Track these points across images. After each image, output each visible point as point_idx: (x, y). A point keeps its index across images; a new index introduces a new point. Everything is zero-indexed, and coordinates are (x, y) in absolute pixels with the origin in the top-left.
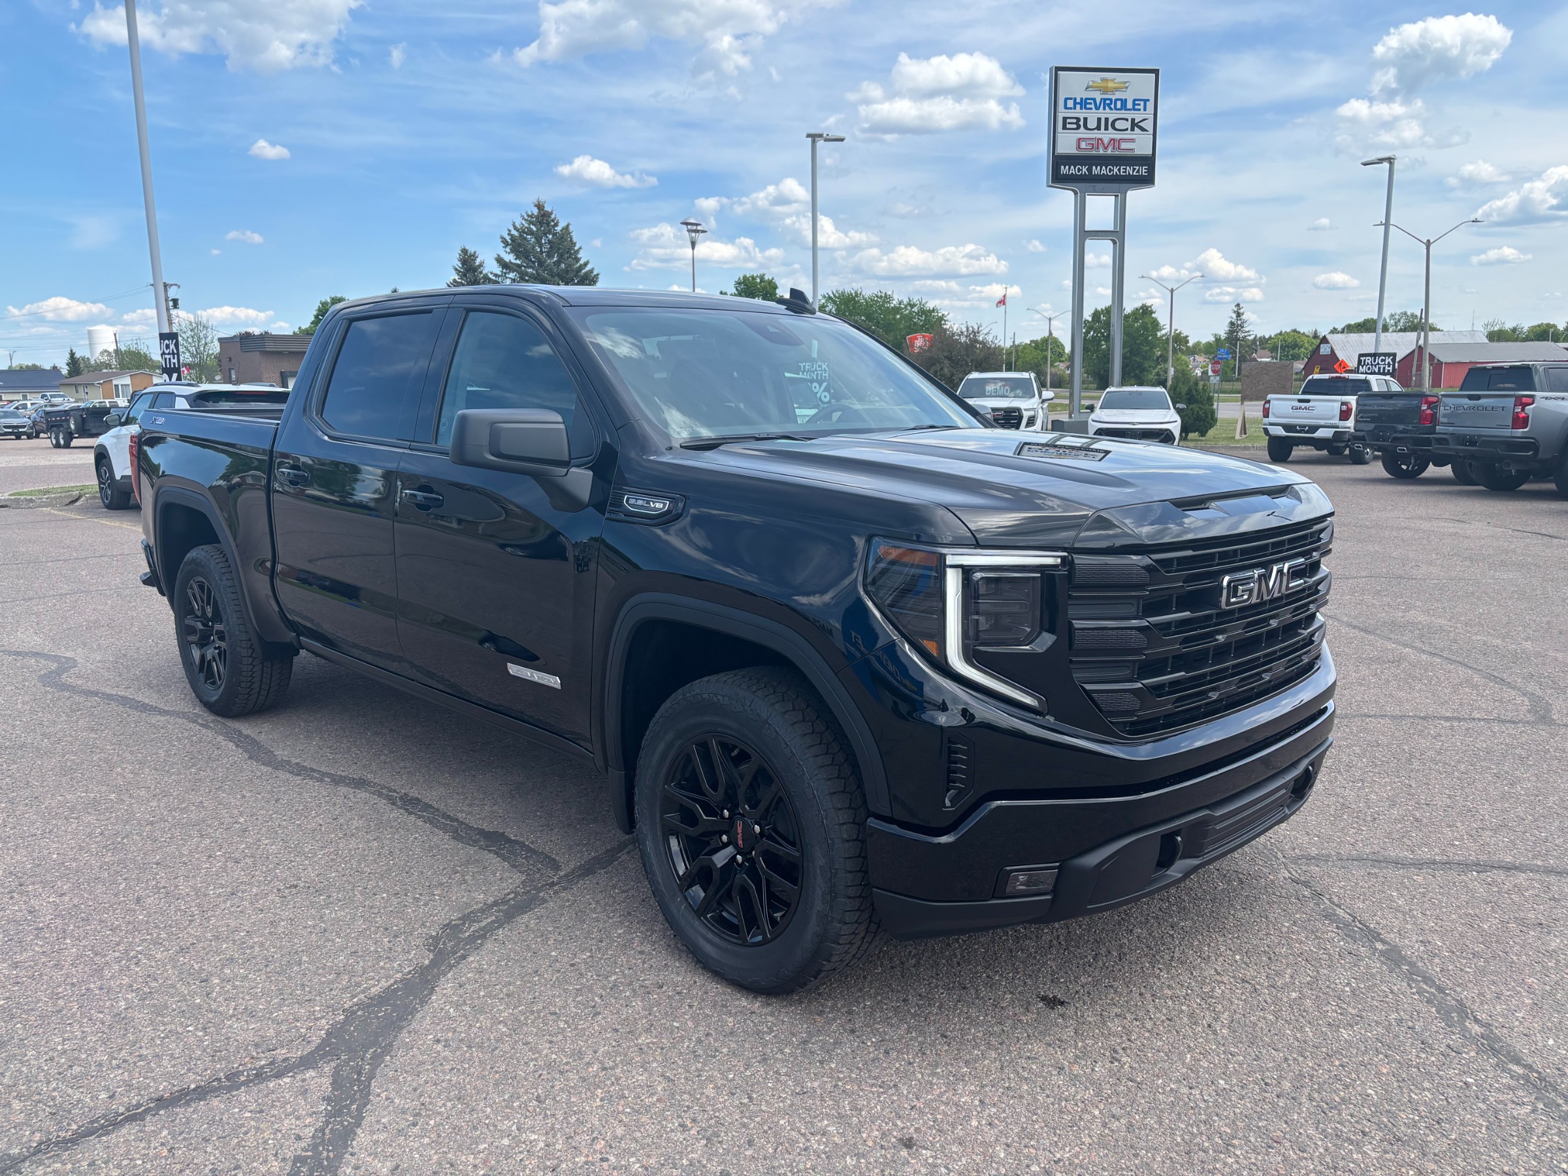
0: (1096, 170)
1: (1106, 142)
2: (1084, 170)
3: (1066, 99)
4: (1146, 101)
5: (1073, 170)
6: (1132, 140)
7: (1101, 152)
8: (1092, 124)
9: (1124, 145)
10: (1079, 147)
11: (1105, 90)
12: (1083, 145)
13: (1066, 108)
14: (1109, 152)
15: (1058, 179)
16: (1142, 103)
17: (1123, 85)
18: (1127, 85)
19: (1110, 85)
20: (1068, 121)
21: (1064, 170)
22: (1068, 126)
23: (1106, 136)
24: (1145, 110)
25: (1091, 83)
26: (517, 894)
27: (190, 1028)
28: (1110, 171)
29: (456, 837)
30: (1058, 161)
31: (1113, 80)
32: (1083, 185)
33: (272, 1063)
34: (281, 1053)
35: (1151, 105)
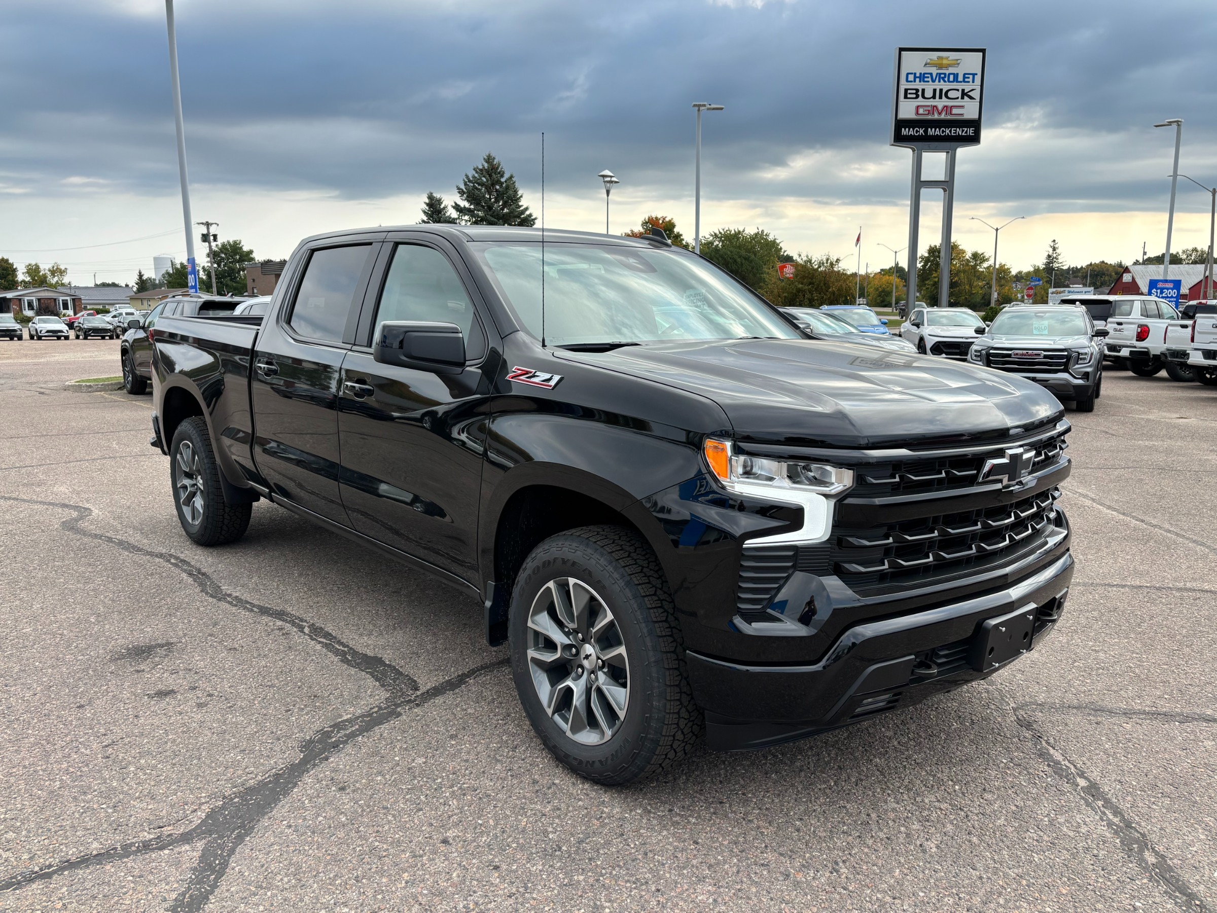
0: (931, 132)
1: (940, 108)
2: (921, 131)
3: (908, 74)
4: (974, 75)
5: (911, 132)
6: (962, 107)
7: (936, 116)
8: (929, 94)
9: (955, 111)
10: (917, 113)
11: (940, 67)
12: (921, 111)
13: (907, 81)
14: (943, 116)
15: (899, 139)
16: (971, 76)
17: (955, 62)
18: (959, 62)
19: (945, 62)
20: (909, 91)
21: (904, 132)
22: (909, 96)
23: (940, 103)
24: (973, 82)
25: (929, 61)
26: (380, 708)
27: (104, 806)
28: (943, 132)
29: (345, 661)
30: (900, 124)
31: (947, 58)
32: (920, 144)
33: (159, 837)
34: (167, 830)
35: (978, 79)
